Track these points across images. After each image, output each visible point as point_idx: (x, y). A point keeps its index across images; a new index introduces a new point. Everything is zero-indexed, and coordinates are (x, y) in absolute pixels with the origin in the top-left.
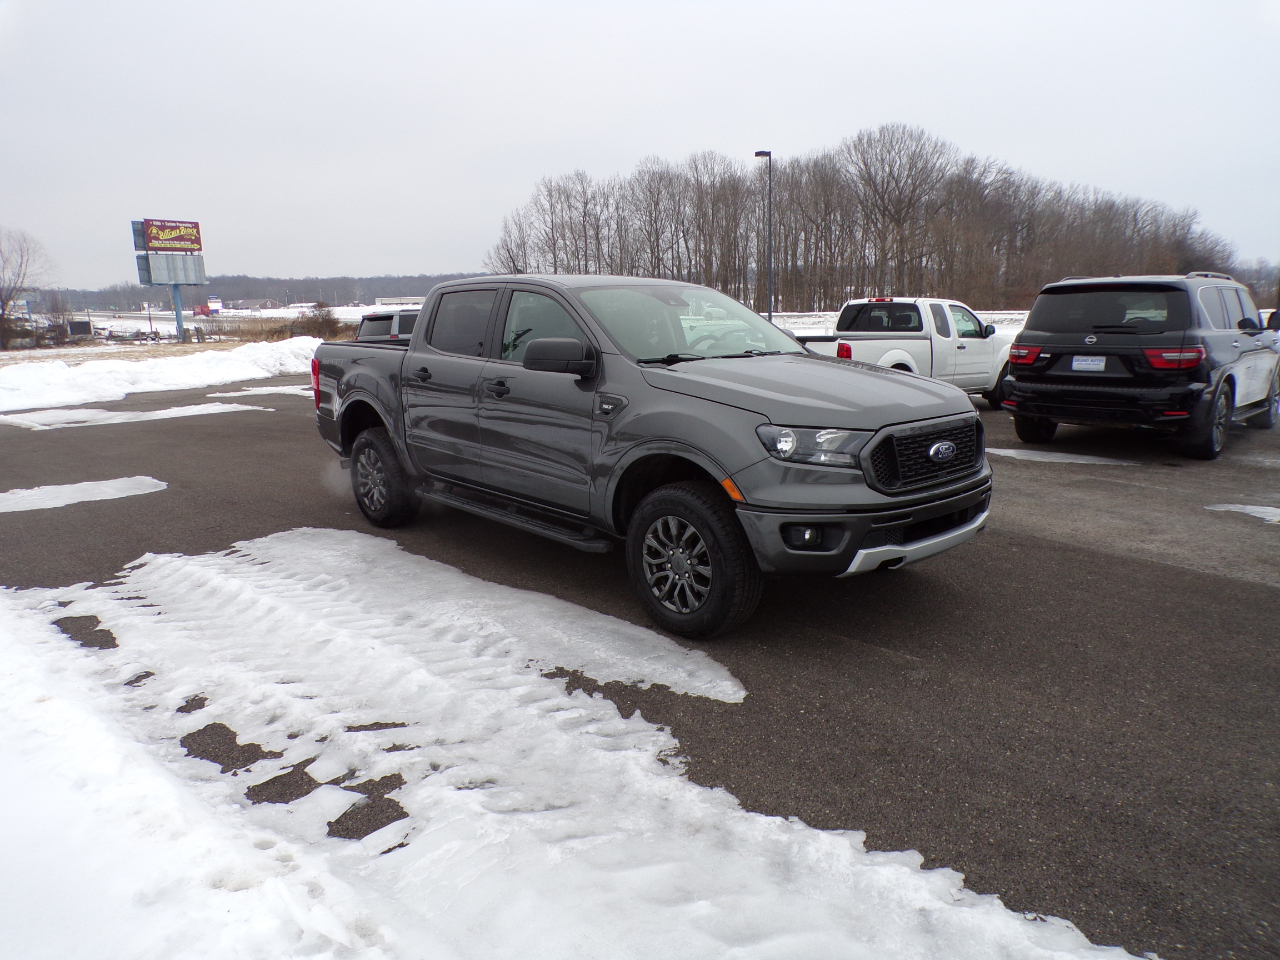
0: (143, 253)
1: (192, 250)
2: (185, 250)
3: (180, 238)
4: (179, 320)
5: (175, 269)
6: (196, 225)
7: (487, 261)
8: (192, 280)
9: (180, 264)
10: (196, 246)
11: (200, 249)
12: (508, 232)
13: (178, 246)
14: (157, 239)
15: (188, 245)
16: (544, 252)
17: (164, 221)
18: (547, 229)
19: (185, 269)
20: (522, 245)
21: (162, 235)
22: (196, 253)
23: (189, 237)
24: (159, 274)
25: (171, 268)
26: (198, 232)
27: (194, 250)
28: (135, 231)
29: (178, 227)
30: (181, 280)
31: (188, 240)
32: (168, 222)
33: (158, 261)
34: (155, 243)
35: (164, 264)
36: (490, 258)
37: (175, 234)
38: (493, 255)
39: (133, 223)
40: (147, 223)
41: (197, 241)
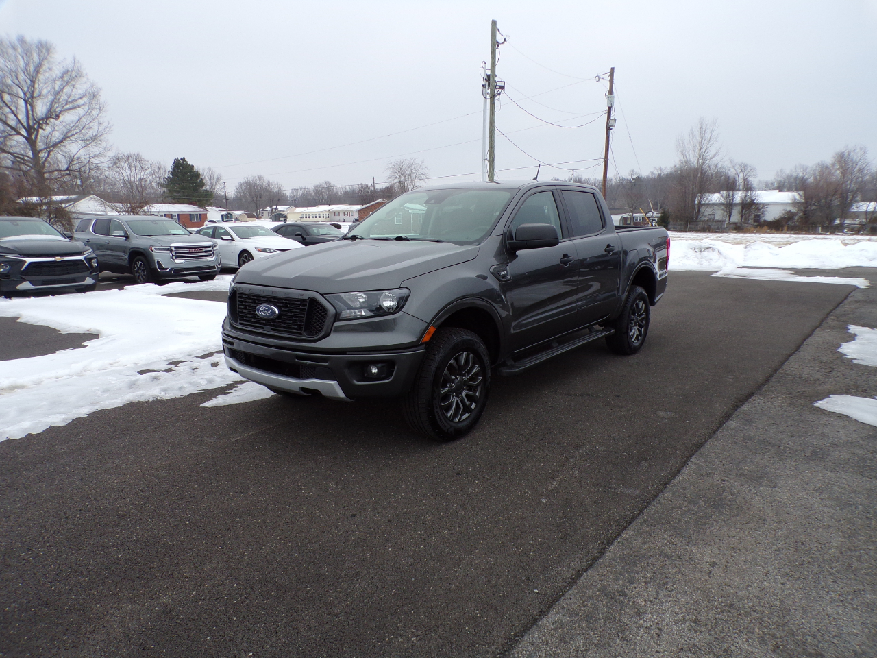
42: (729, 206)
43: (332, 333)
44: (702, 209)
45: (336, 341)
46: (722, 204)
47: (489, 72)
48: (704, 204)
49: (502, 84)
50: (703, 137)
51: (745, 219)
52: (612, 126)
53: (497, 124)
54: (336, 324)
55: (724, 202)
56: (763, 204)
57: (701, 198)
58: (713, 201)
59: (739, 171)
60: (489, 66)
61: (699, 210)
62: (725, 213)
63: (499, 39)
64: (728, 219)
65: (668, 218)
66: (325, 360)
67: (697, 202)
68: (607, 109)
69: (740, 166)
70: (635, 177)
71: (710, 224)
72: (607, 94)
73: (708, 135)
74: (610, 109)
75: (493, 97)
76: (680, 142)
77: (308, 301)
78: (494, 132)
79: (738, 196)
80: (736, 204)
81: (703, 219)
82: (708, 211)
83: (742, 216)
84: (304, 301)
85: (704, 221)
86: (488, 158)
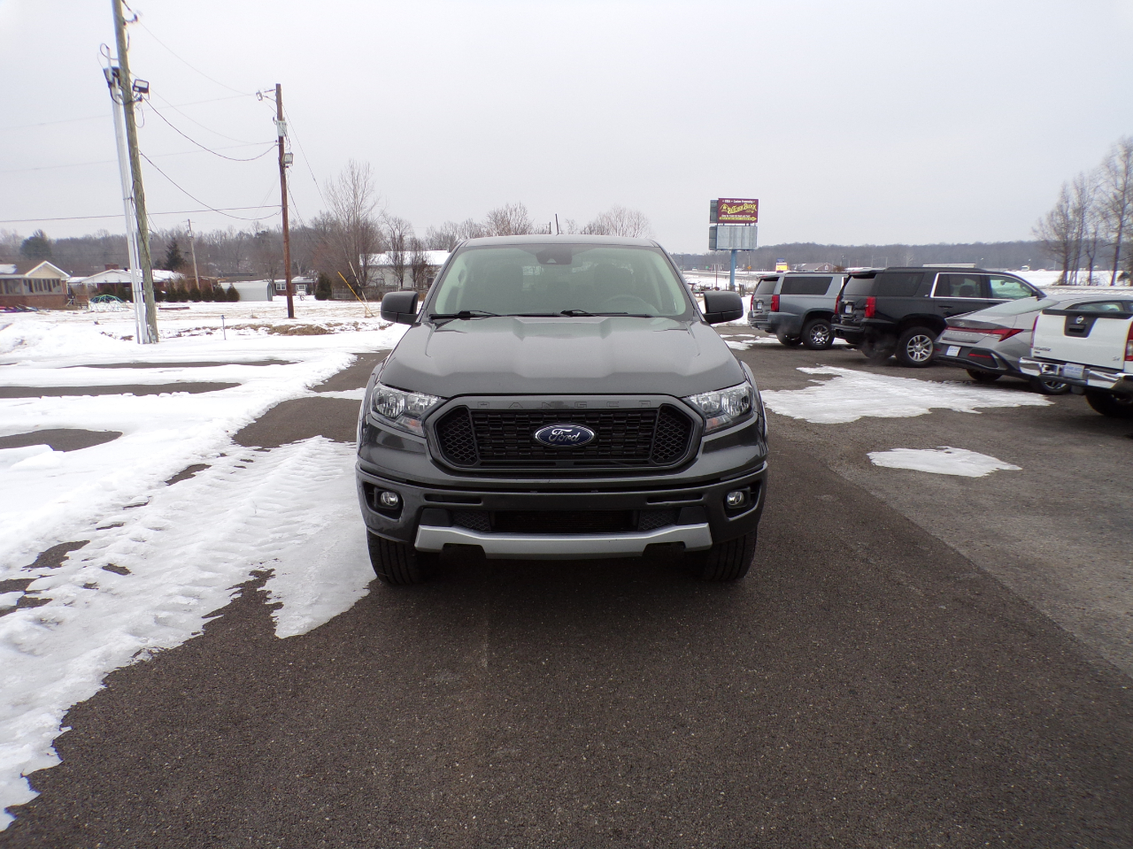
0: (714, 225)
1: (750, 222)
2: (745, 222)
3: (743, 213)
4: (732, 277)
5: (735, 236)
6: (756, 202)
7: (1037, 228)
8: (746, 246)
9: (739, 233)
10: (754, 219)
11: (756, 221)
12: (1065, 198)
13: (740, 219)
14: (726, 213)
15: (748, 218)
16: (1105, 216)
17: (733, 199)
18: (1117, 192)
19: (743, 238)
20: (1080, 211)
21: (730, 211)
22: (752, 225)
23: (748, 211)
24: (724, 242)
25: (733, 237)
26: (757, 207)
27: (752, 222)
28: (712, 208)
29: (742, 204)
30: (738, 246)
31: (748, 214)
32: (736, 200)
33: (724, 230)
34: (724, 217)
35: (728, 233)
36: (1041, 225)
37: (740, 209)
38: (1045, 221)
39: (712, 202)
40: (720, 202)
41: (755, 214)
42: (399, 268)
43: (699, 455)
44: (370, 273)
45: (707, 464)
46: (391, 266)
47: (116, 64)
48: (370, 267)
49: (145, 86)
50: (356, 185)
51: (419, 284)
52: (288, 163)
53: (140, 146)
54: (705, 439)
55: (391, 263)
56: (436, 266)
57: (366, 259)
58: (381, 263)
59: (394, 227)
60: (115, 53)
61: (366, 274)
62: (397, 278)
63: (127, 15)
64: (400, 284)
65: (329, 284)
66: (699, 495)
67: (361, 263)
68: (278, 139)
69: (395, 220)
70: (260, 231)
71: (380, 290)
72: (276, 119)
73: (361, 183)
74: (281, 139)
75: (129, 104)
76: (330, 188)
77: (659, 411)
78: (137, 158)
79: (408, 257)
80: (407, 266)
81: (371, 284)
82: (377, 275)
83: (415, 281)
84: (653, 410)
85: (373, 287)
86: (133, 196)
